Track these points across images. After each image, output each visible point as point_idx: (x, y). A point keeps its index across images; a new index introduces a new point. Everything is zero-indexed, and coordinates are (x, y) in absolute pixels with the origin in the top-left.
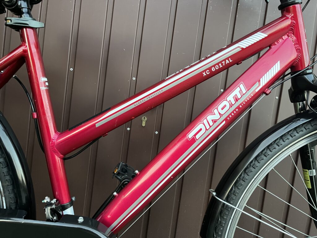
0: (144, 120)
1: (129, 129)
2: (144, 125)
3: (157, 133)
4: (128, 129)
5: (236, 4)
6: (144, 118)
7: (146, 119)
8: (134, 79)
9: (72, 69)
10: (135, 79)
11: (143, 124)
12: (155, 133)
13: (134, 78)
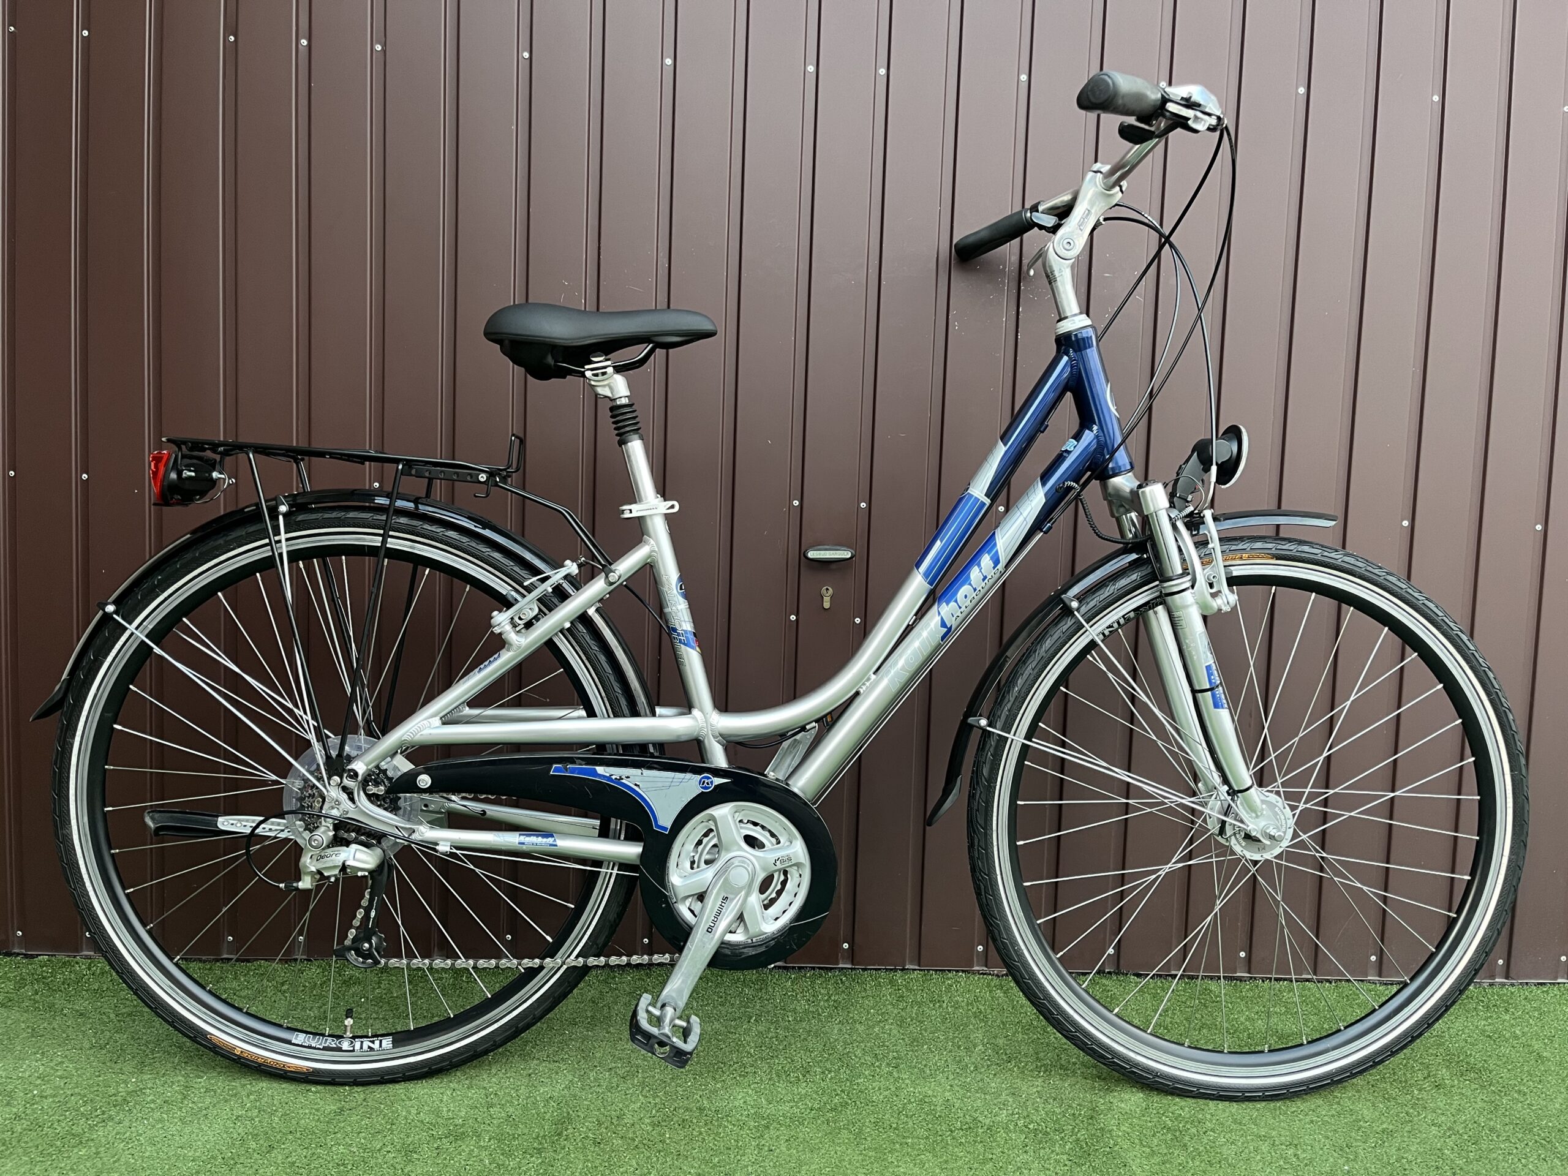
0: (828, 595)
2: (827, 605)
3: (858, 620)
4: (793, 618)
5: (1015, 308)
6: (827, 589)
7: (831, 590)
8: (796, 503)
10: (798, 503)
11: (824, 604)
12: (854, 621)
13: (794, 502)
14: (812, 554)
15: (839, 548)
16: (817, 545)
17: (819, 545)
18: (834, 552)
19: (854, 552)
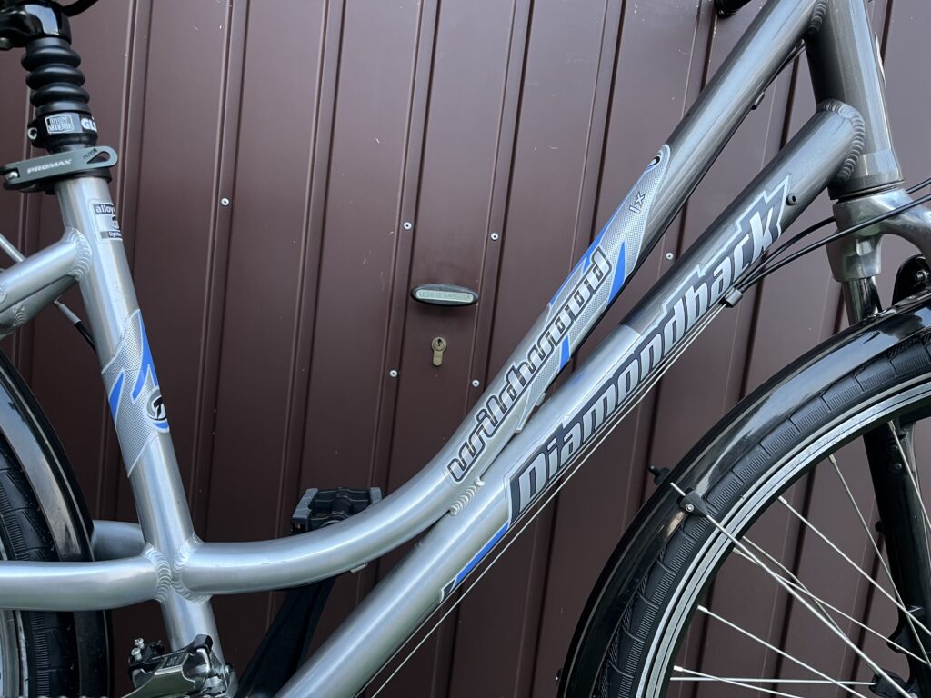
0: (440, 348)
1: (395, 372)
2: (438, 360)
3: (476, 383)
6: (440, 341)
7: (444, 343)
8: (408, 225)
9: (228, 201)
10: (410, 226)
11: (435, 359)
12: (471, 384)
13: (406, 224)
14: (422, 294)
15: (457, 288)
16: (430, 281)
17: (433, 283)
18: (451, 293)
19: (477, 296)
